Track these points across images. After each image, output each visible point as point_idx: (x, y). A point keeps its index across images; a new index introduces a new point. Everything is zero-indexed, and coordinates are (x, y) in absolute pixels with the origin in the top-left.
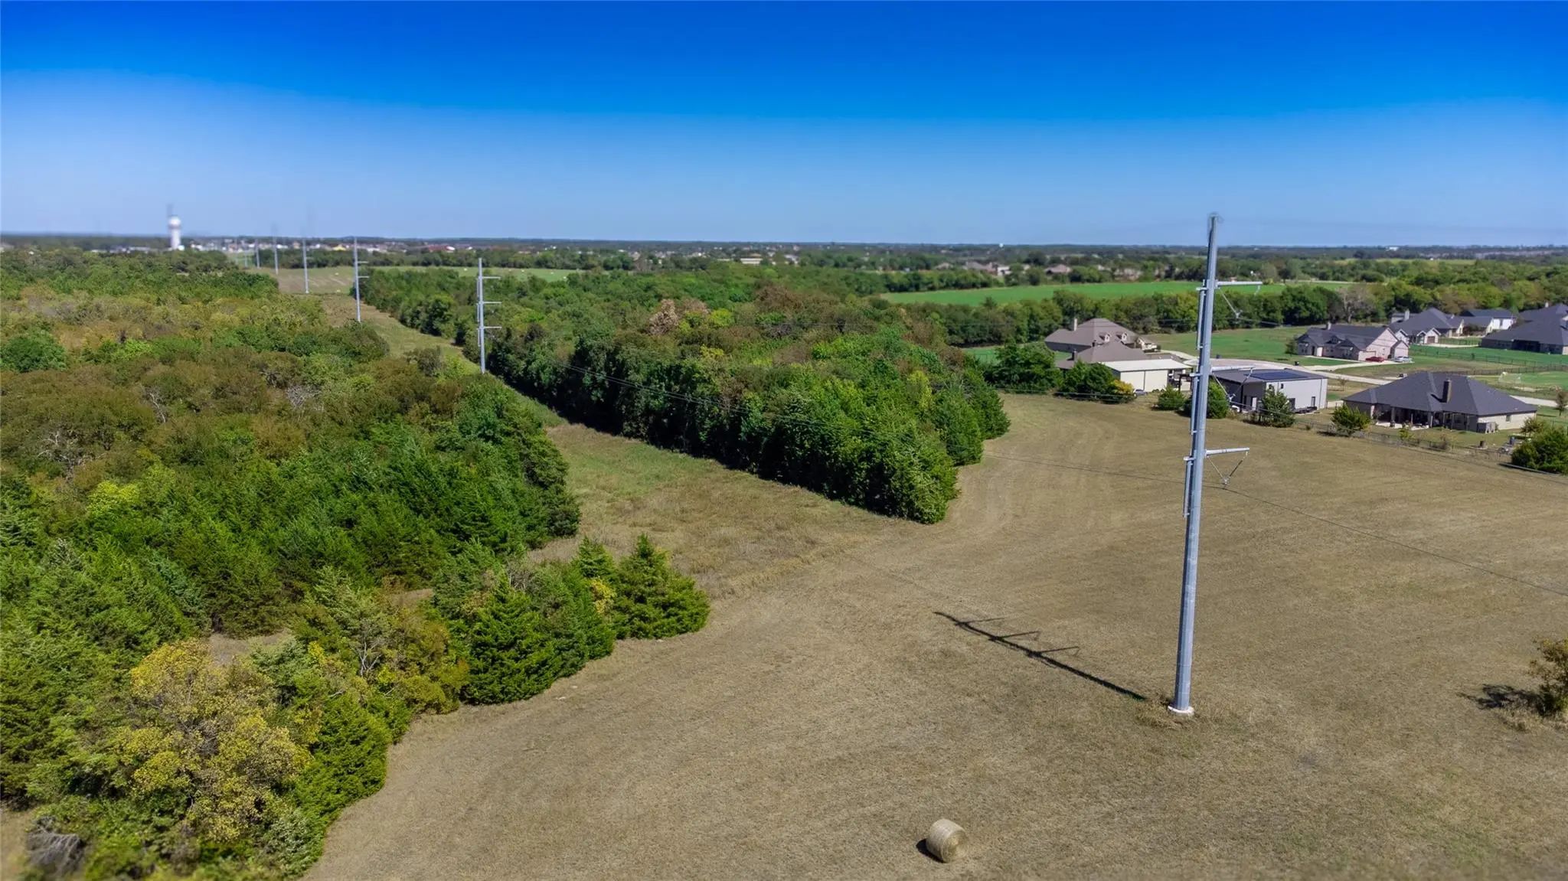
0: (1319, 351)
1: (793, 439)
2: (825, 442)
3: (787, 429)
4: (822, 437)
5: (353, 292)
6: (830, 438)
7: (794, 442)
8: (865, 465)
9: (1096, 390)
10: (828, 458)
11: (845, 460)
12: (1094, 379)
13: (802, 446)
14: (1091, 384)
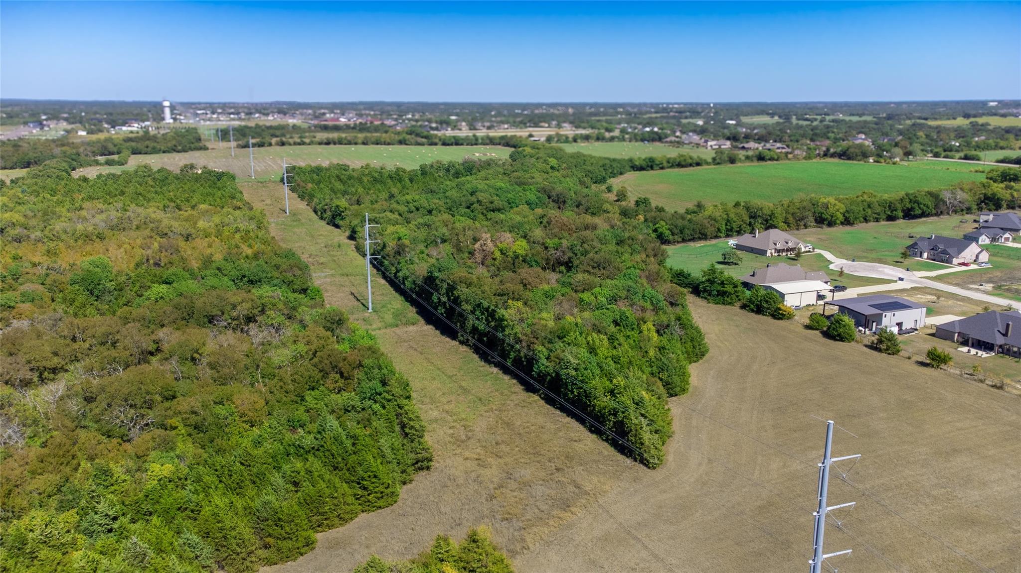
0: (925, 255)
1: (567, 386)
2: (587, 395)
3: (562, 379)
4: (585, 391)
5: (282, 180)
6: (590, 393)
7: (566, 388)
8: (612, 418)
9: (768, 309)
10: (589, 406)
11: (600, 411)
12: (767, 302)
13: (572, 392)
14: (765, 305)
